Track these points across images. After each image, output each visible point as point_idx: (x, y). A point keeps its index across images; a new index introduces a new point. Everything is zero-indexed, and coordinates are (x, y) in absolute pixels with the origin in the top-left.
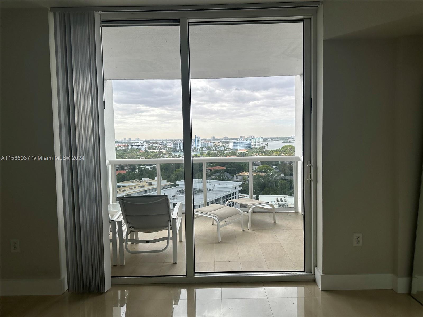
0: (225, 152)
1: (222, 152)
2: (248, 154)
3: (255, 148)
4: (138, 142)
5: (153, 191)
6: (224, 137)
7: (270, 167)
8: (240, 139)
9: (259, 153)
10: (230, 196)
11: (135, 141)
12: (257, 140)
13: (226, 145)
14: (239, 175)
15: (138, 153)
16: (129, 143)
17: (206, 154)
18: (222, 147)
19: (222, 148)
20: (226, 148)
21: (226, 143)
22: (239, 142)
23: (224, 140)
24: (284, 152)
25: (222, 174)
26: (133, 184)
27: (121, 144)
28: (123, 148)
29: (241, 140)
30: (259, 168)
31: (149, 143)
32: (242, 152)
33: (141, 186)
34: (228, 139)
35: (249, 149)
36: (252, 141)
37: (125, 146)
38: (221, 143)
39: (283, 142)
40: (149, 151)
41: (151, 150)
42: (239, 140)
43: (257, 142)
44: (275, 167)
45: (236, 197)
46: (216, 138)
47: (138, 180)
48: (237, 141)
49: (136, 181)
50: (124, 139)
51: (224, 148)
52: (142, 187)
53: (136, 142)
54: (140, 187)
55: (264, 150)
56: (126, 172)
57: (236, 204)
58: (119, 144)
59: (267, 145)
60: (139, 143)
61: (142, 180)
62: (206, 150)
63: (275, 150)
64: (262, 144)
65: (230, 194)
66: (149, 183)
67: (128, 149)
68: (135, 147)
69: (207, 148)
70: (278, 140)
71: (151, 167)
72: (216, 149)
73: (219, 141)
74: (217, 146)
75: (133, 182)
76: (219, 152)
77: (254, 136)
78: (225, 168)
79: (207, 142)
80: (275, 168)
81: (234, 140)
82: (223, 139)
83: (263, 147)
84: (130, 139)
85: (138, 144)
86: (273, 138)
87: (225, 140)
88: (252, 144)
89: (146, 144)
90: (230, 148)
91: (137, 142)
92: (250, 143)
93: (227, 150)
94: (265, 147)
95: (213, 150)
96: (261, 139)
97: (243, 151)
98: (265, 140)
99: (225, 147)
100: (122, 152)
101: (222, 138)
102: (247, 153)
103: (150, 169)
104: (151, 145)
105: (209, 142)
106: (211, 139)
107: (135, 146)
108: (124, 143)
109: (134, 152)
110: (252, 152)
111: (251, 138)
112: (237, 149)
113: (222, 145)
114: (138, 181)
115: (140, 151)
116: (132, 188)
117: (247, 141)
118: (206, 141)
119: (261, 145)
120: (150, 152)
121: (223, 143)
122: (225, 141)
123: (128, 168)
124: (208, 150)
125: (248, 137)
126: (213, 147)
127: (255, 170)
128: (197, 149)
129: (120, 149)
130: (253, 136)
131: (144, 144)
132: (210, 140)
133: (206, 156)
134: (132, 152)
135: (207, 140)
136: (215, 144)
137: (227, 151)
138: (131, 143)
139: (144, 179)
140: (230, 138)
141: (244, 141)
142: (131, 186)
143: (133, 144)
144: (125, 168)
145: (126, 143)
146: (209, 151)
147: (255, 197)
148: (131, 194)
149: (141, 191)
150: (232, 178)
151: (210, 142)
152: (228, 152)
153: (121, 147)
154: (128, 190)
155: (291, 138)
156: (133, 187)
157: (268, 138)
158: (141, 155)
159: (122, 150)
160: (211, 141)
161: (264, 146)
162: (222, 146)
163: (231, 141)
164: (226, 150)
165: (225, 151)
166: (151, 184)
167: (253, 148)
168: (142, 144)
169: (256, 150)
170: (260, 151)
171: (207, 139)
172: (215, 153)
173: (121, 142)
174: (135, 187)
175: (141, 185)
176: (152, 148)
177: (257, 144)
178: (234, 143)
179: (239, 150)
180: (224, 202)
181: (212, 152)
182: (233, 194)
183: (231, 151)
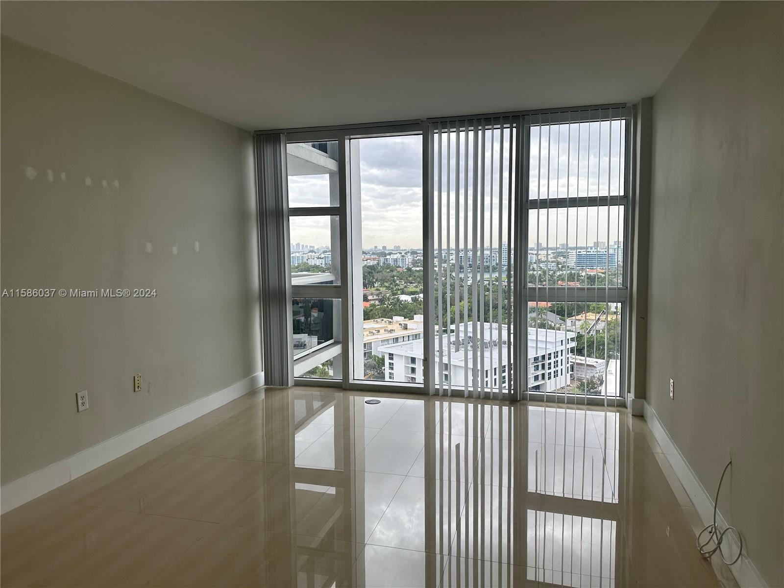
0: (558, 274)
1: (551, 273)
4: (396, 254)
5: (410, 339)
6: (560, 245)
8: (591, 248)
10: (550, 359)
11: (393, 250)
13: (561, 259)
14: (577, 320)
15: (395, 273)
16: (382, 254)
18: (553, 264)
19: (553, 266)
20: (560, 266)
21: (563, 255)
22: (588, 253)
25: (541, 316)
26: (376, 326)
27: (367, 256)
28: (371, 263)
29: (593, 250)
31: (416, 256)
32: (592, 274)
33: (389, 330)
34: (566, 249)
37: (374, 259)
38: (552, 256)
40: (413, 269)
41: (418, 267)
42: (589, 250)
45: (562, 360)
47: (385, 319)
48: (585, 253)
49: (383, 320)
50: (375, 247)
51: (557, 266)
52: (391, 331)
53: (393, 252)
54: (387, 330)
56: (370, 305)
57: (562, 375)
58: (365, 256)
60: (398, 254)
61: (392, 318)
65: (550, 354)
66: (403, 325)
67: (378, 265)
68: (391, 262)
71: (412, 298)
72: (541, 268)
73: (549, 252)
74: (544, 262)
75: (377, 322)
76: (546, 272)
78: (549, 304)
81: (580, 250)
82: (557, 248)
84: (384, 248)
85: (395, 257)
87: (563, 250)
89: (409, 257)
90: (569, 267)
91: (395, 252)
92: (613, 256)
93: (562, 271)
95: (534, 270)
97: (593, 272)
99: (558, 263)
100: (368, 269)
102: (603, 275)
103: (411, 302)
104: (418, 258)
106: (534, 249)
107: (391, 259)
108: (373, 254)
109: (388, 270)
110: (615, 275)
111: (616, 247)
112: (582, 269)
113: (553, 259)
114: (385, 322)
115: (399, 269)
116: (374, 331)
120: (416, 270)
121: (557, 255)
122: (562, 252)
123: (375, 297)
126: (535, 263)
128: (502, 266)
129: (366, 265)
131: (406, 256)
134: (385, 270)
136: (540, 258)
137: (561, 272)
138: (385, 255)
139: (396, 318)
140: (571, 247)
141: (600, 252)
142: (373, 328)
143: (388, 257)
144: (370, 297)
145: (377, 254)
147: (602, 363)
148: (371, 342)
149: (387, 338)
150: (563, 325)
151: (530, 254)
152: (563, 274)
153: (368, 261)
154: (367, 335)
156: (376, 330)
158: (398, 277)
159: (368, 267)
160: (532, 252)
162: (552, 262)
163: (573, 251)
164: (559, 269)
165: (558, 272)
166: (406, 328)
168: (403, 256)
172: (535, 275)
173: (369, 253)
174: (379, 331)
175: (390, 327)
176: (420, 264)
178: (579, 256)
179: (587, 270)
180: (537, 368)
181: (531, 272)
182: (556, 354)
183: (569, 272)
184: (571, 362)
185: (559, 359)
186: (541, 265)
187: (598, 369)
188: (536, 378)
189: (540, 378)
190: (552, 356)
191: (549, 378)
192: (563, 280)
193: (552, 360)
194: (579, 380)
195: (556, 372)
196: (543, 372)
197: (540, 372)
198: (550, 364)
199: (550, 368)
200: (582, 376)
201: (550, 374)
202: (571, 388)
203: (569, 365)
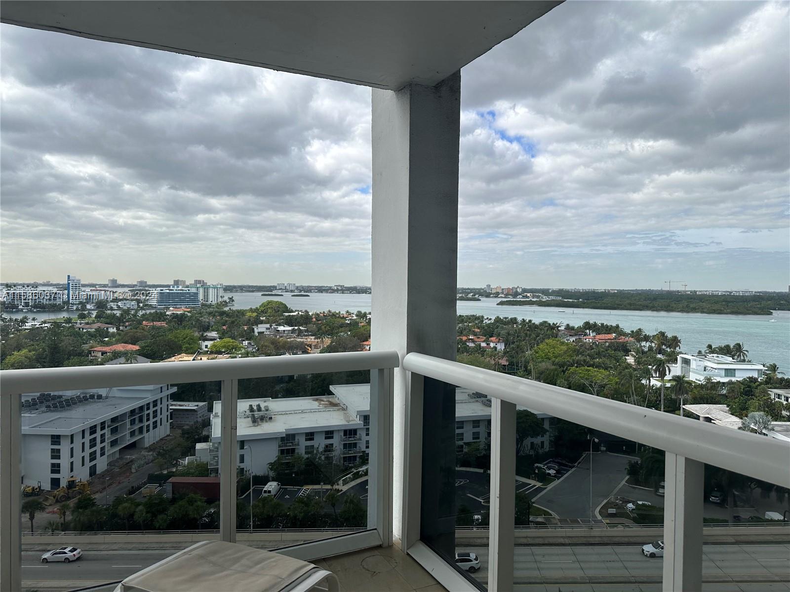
0: (141, 313)
1: (132, 313)
2: (191, 317)
3: (206, 305)
6: (138, 282)
7: (236, 343)
8: (173, 287)
9: (214, 316)
10: (148, 409)
12: (211, 289)
17: (94, 316)
18: (133, 303)
19: (133, 305)
20: (141, 305)
21: (142, 293)
22: (171, 292)
23: (138, 288)
24: (266, 313)
25: (131, 361)
29: (176, 289)
30: (214, 346)
32: (178, 313)
34: (146, 287)
35: (193, 308)
36: (201, 291)
39: (262, 295)
42: (171, 288)
43: (211, 293)
44: (247, 342)
45: (161, 408)
46: (119, 282)
48: (168, 291)
51: (138, 305)
55: (226, 309)
57: (161, 425)
59: (231, 299)
62: (93, 308)
63: (248, 309)
64: (221, 297)
65: (148, 404)
69: (97, 303)
70: (253, 291)
72: (118, 307)
73: (127, 290)
74: (121, 300)
76: (127, 312)
77: (205, 282)
78: (137, 348)
79: (97, 290)
80: (246, 344)
81: (162, 289)
82: (136, 285)
83: (223, 303)
86: (244, 287)
87: (142, 287)
88: (201, 297)
90: (151, 305)
92: (196, 294)
93: (144, 310)
94: (227, 303)
95: (112, 309)
96: (220, 288)
97: (179, 311)
98: (228, 289)
99: (138, 301)
101: (134, 284)
102: (189, 314)
105: (101, 290)
106: (108, 285)
110: (201, 314)
111: (198, 285)
112: (167, 307)
113: (132, 298)
117: (189, 290)
118: (94, 288)
119: (220, 300)
121: (135, 293)
122: (140, 290)
124: (97, 308)
125: (193, 282)
127: (206, 349)
128: (70, 305)
130: (203, 281)
132: (103, 287)
133: (94, 321)
135: (97, 286)
136: (116, 295)
137: (144, 312)
140: (151, 284)
141: (183, 290)
146: (101, 311)
151: (105, 291)
152: (146, 313)
155: (278, 288)
157: (234, 287)
160: (107, 289)
161: (225, 302)
163: (154, 289)
164: (142, 309)
165: (140, 311)
167: (203, 305)
169: (208, 310)
170: (216, 312)
171: (99, 283)
172: (114, 315)
177: (211, 296)
178: (161, 294)
179: (171, 308)
180: (133, 422)
181: (109, 312)
182: (155, 403)
183: (153, 311)
184: (171, 409)
185: (158, 408)
186: (119, 304)
187: (199, 412)
188: (132, 434)
189: (137, 433)
190: (151, 406)
191: (148, 431)
192: (147, 320)
193: (151, 411)
194: (180, 427)
195: (155, 423)
196: (142, 425)
197: (136, 427)
198: (148, 415)
199: (148, 420)
200: (181, 423)
201: (148, 426)
202: (171, 438)
203: (169, 413)
